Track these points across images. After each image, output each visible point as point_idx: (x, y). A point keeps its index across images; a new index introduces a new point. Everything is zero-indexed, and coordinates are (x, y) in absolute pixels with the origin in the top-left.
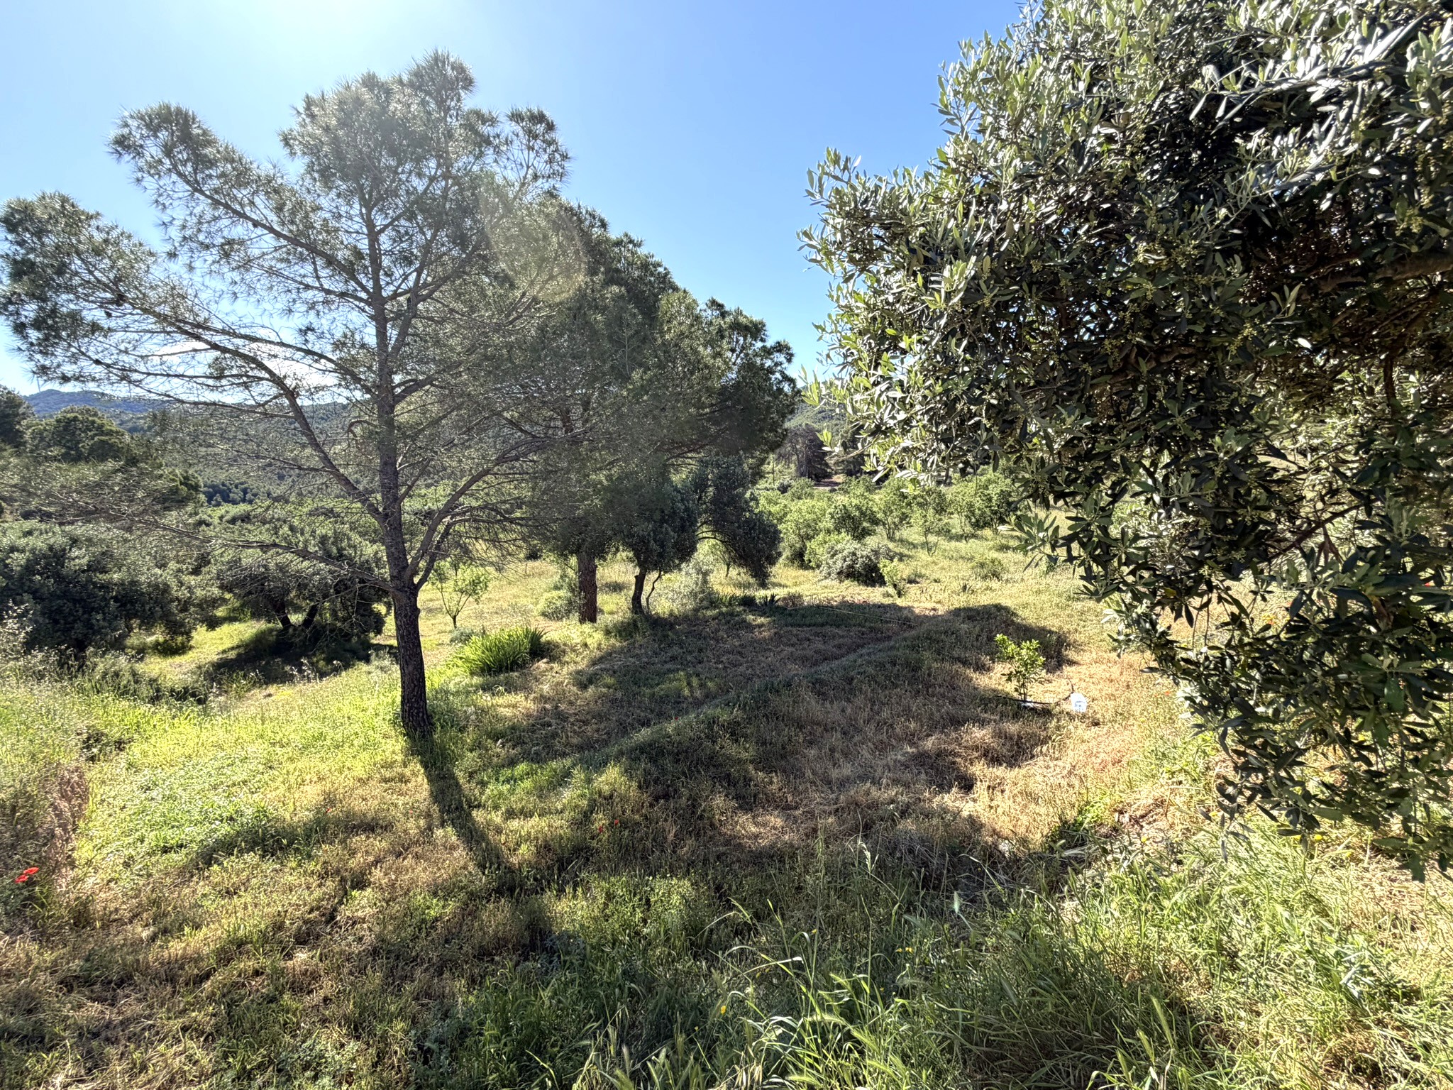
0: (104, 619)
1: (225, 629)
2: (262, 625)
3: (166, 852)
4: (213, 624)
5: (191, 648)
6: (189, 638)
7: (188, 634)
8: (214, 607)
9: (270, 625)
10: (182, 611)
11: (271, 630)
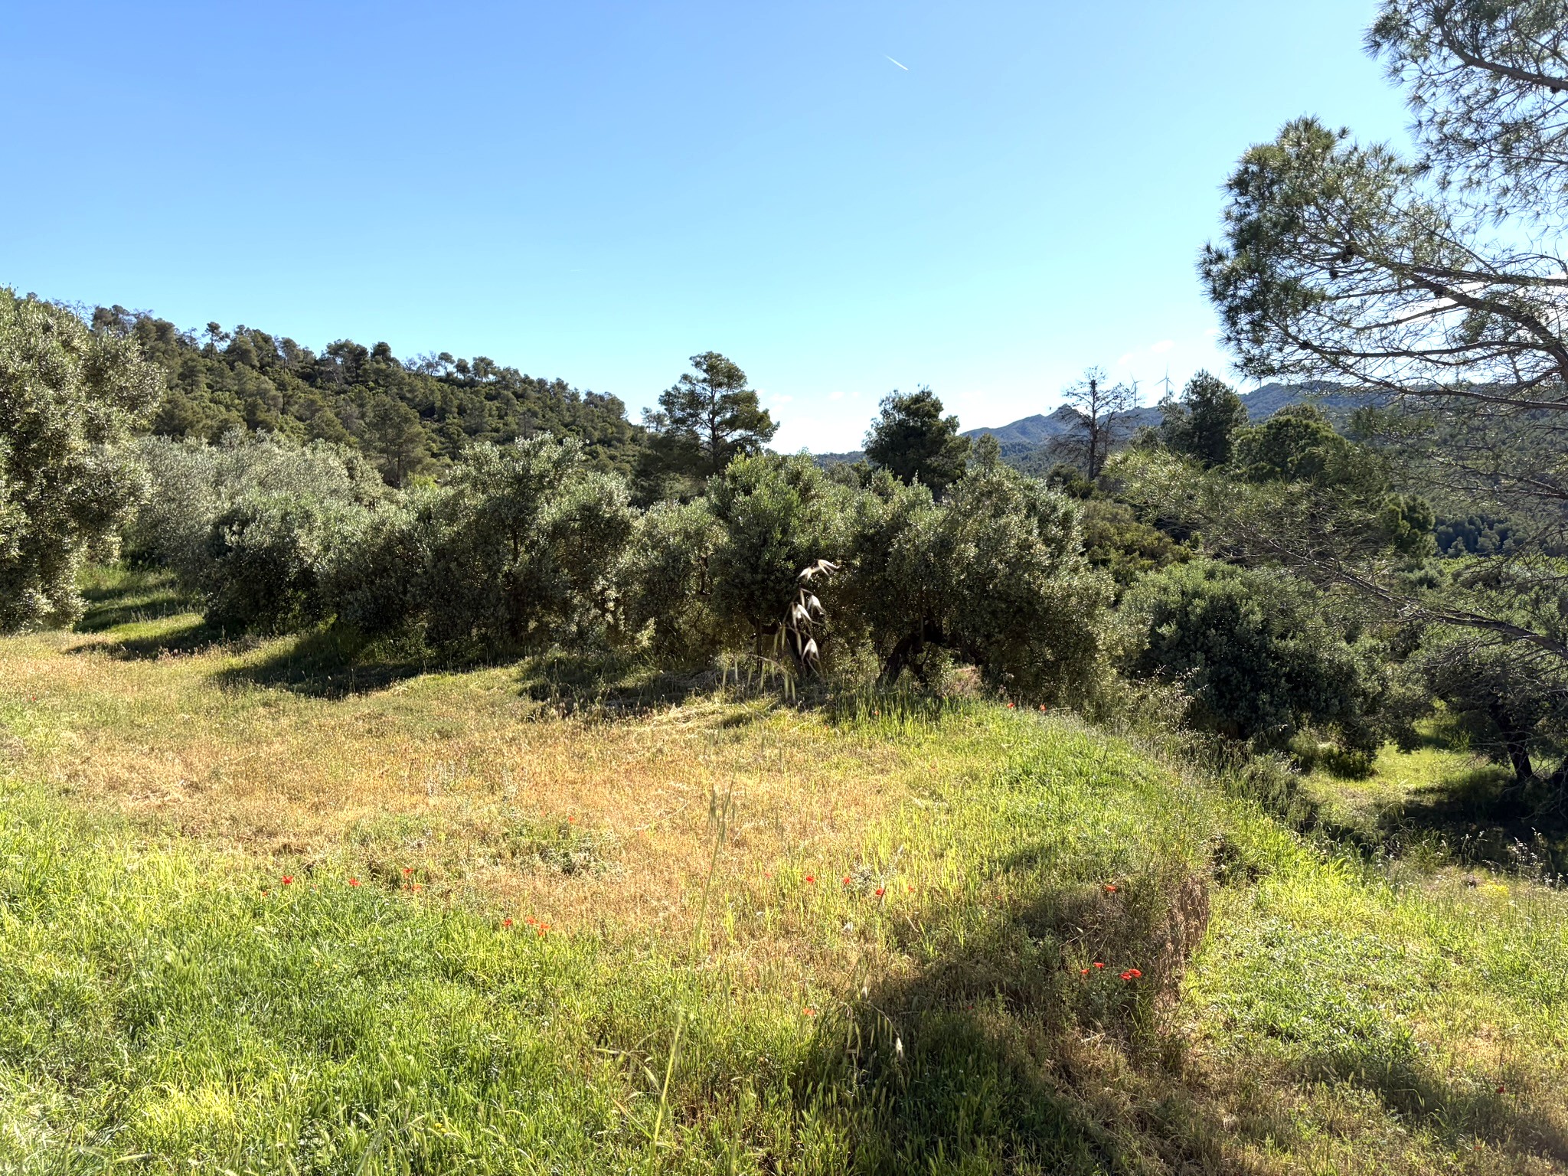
0: (1271, 703)
1: (1425, 757)
2: (1483, 764)
3: (1272, 1035)
4: (1409, 743)
5: (1373, 773)
6: (1372, 757)
7: (1370, 750)
8: (1414, 717)
9: (1496, 767)
10: (1367, 713)
11: (1496, 776)
